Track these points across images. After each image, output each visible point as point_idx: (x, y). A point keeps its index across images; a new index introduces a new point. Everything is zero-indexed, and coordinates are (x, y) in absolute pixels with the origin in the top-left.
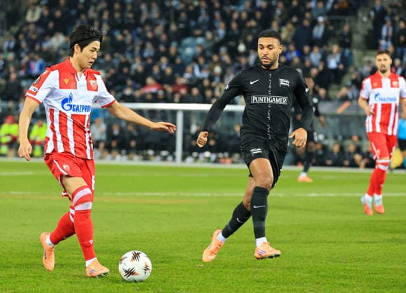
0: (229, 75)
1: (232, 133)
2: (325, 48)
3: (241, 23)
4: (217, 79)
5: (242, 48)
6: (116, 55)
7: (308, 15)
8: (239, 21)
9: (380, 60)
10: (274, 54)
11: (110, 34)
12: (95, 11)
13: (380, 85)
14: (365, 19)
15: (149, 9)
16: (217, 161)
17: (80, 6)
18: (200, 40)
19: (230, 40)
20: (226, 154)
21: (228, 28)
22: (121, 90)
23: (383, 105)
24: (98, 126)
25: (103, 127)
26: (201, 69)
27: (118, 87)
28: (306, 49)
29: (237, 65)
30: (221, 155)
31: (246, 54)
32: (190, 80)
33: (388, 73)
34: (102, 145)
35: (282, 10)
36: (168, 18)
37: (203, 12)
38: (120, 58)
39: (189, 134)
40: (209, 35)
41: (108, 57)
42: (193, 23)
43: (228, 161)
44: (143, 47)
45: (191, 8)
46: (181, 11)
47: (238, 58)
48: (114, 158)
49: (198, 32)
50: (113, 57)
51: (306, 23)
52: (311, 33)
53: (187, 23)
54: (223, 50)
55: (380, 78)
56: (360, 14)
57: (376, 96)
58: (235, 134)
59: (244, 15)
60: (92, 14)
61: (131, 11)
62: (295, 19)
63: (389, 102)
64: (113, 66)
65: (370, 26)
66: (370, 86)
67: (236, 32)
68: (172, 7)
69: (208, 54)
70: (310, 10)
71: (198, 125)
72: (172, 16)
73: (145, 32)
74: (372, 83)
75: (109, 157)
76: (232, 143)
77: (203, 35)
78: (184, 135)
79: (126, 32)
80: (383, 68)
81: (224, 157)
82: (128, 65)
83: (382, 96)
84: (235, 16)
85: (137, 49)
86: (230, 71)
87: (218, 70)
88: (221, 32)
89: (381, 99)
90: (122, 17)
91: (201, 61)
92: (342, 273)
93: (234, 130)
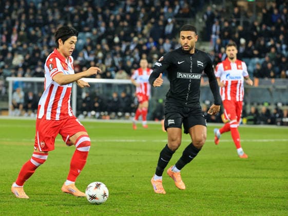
0: (108, 59)
1: (110, 98)
2: (174, 40)
3: (116, 23)
4: (100, 61)
5: (117, 40)
6: (31, 44)
7: (162, 17)
8: (115, 21)
9: (229, 50)
10: (192, 42)
11: (26, 30)
12: (16, 14)
13: (230, 68)
14: (201, 20)
15: (53, 13)
16: (100, 118)
17: (6, 11)
18: (88, 35)
19: (108, 34)
20: (106, 113)
21: (107, 25)
22: (34, 69)
23: (232, 82)
24: (19, 94)
25: (22, 94)
26: (89, 54)
27: (32, 67)
28: (161, 41)
29: (113, 51)
30: (102, 113)
31: (120, 44)
32: (81, 61)
33: (235, 59)
34: (21, 106)
35: (144, 14)
36: (66, 19)
37: (90, 15)
38: (33, 47)
39: (81, 98)
40: (95, 31)
41: (25, 46)
42: (83, 23)
43: (108, 117)
44: (49, 39)
45: (82, 12)
46: (75, 14)
47: (114, 47)
48: (29, 115)
49: (86, 29)
50: (28, 46)
51: (161, 23)
52: (164, 30)
53: (79, 22)
54: (104, 41)
55: (230, 63)
56: (197, 17)
57: (227, 75)
58: (113, 99)
59: (118, 18)
60: (14, 16)
61: (41, 15)
62: (153, 20)
63: (236, 80)
64: (28, 53)
65: (204, 25)
66: (223, 69)
67: (113, 29)
68: (68, 12)
69: (94, 43)
70: (163, 14)
71: (86, 93)
72: (69, 18)
73: (50, 29)
74: (224, 66)
75: (26, 114)
76: (110, 105)
77: (90, 31)
78: (78, 100)
79: (37, 29)
80: (232, 56)
81: (104, 115)
82: (39, 51)
83: (231, 75)
84: (112, 18)
85: (45, 40)
86: (109, 56)
87: (100, 55)
88: (103, 29)
89: (231, 78)
90: (35, 19)
91: (89, 48)
92: (186, 195)
93: (112, 97)
